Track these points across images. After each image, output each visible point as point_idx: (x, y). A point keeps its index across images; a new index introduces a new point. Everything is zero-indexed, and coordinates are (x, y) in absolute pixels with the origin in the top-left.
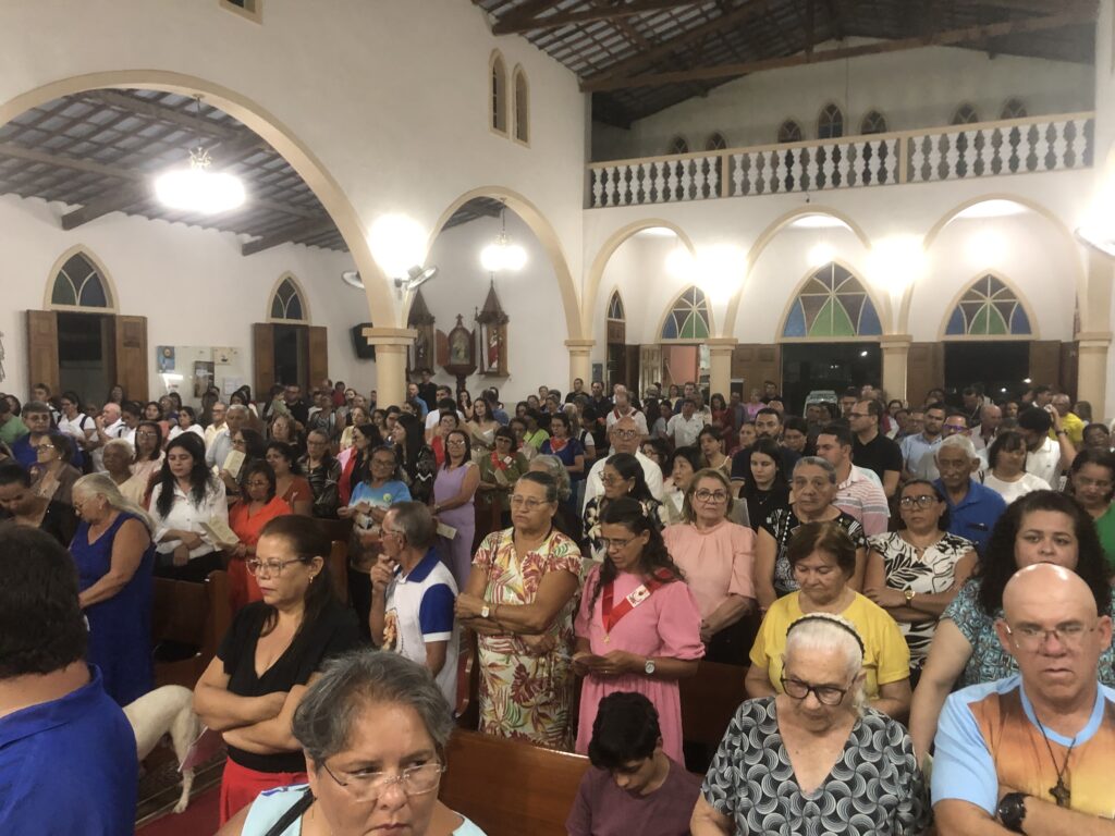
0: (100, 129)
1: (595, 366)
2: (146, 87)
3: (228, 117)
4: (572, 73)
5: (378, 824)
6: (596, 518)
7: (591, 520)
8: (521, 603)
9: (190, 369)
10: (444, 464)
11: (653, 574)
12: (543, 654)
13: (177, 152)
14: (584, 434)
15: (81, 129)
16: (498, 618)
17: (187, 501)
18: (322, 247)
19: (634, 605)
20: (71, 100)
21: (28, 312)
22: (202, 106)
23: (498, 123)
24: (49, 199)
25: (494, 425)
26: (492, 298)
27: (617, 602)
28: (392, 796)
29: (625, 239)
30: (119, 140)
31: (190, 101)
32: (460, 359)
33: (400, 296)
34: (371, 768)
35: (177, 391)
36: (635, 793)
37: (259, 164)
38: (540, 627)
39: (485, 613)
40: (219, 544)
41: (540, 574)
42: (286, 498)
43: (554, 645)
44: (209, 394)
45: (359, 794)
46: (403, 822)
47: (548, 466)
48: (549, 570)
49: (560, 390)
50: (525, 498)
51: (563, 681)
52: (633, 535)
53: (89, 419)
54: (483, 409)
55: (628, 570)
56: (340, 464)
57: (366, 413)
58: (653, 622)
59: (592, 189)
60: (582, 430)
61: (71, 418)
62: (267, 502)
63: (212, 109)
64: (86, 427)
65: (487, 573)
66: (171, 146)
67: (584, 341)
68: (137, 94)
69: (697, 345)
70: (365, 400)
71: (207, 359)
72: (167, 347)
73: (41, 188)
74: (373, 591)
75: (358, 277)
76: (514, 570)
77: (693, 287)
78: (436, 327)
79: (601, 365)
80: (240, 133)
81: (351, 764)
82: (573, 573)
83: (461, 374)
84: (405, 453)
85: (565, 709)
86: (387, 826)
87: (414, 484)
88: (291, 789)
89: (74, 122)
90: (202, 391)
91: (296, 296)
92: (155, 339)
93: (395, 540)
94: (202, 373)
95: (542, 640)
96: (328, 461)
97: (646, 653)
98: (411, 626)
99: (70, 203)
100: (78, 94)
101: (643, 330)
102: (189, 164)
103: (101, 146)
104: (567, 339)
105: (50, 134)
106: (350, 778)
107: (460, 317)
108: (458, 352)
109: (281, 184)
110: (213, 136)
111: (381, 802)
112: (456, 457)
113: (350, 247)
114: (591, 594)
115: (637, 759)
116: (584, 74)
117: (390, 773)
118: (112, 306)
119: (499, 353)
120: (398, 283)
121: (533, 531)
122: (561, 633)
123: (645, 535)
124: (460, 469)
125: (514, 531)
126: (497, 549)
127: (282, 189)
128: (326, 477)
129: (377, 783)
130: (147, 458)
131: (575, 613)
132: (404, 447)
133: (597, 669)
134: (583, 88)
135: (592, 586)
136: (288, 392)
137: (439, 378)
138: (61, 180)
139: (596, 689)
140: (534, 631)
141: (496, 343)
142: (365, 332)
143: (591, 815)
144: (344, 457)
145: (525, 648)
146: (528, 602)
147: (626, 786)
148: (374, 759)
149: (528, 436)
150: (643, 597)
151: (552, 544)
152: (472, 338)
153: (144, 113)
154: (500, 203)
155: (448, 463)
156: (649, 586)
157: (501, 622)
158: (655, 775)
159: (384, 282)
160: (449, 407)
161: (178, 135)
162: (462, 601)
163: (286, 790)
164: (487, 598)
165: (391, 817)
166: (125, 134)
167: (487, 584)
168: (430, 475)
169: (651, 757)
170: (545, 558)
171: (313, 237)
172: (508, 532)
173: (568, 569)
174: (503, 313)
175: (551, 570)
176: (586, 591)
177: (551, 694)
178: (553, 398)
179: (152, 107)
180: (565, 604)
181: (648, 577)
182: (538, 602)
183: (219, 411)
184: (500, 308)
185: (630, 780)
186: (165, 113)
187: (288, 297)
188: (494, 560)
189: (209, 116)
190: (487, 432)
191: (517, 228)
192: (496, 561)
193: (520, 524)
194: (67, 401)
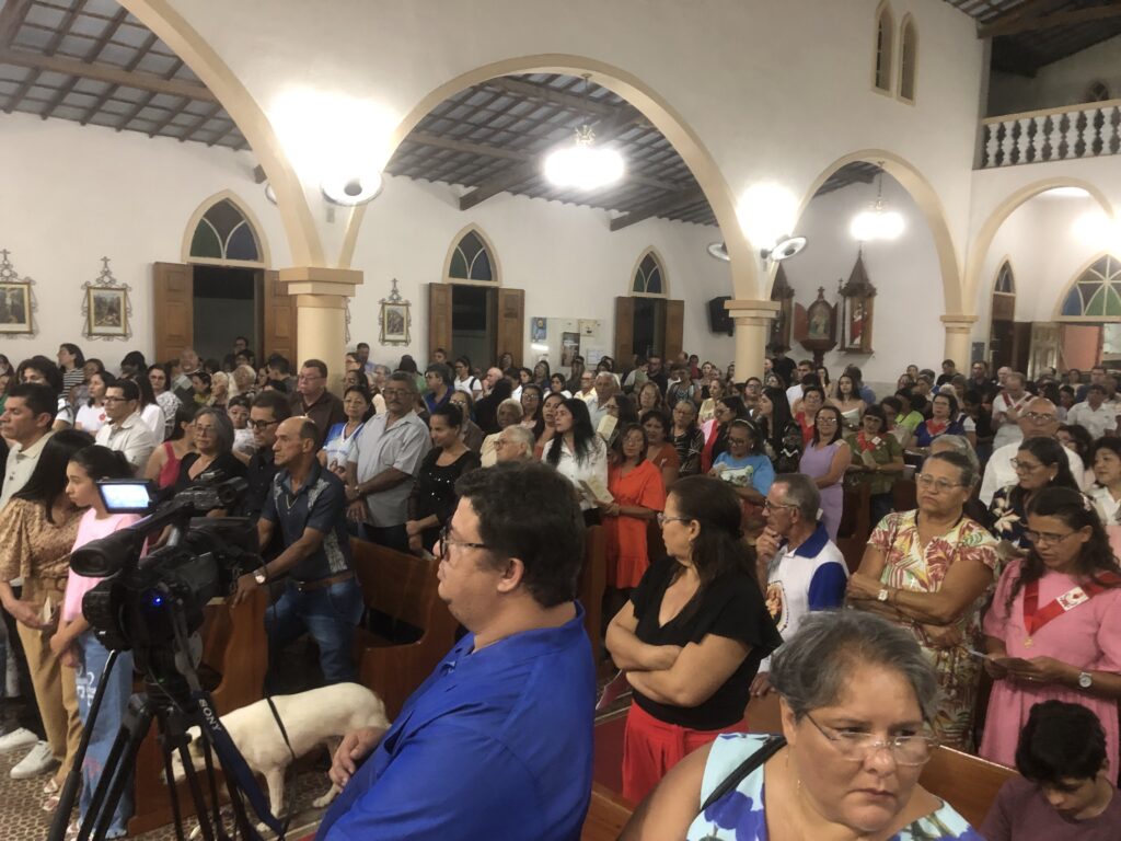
0: (498, 114)
1: (975, 345)
2: (540, 71)
3: (611, 94)
4: (969, 18)
5: (864, 787)
6: (1004, 510)
7: (998, 511)
8: (924, 590)
9: (559, 339)
10: (812, 441)
11: (1092, 576)
12: (947, 648)
13: (562, 131)
14: (963, 418)
15: (482, 116)
16: (898, 603)
17: (572, 459)
18: (684, 221)
19: (1066, 608)
20: (475, 90)
21: (431, 284)
22: (588, 84)
23: (881, 82)
24: (451, 182)
25: (860, 404)
26: (859, 269)
27: (1043, 602)
28: (882, 761)
29: (1021, 203)
30: (512, 123)
31: (578, 81)
32: (819, 334)
33: (765, 266)
34: (858, 728)
35: (547, 360)
36: (1068, 815)
37: (633, 140)
38: (946, 619)
39: (883, 596)
40: (596, 502)
41: (947, 563)
42: (657, 462)
43: (960, 640)
44: (577, 361)
45: (847, 752)
46: (890, 791)
47: (954, 446)
48: (958, 559)
49: (934, 370)
50: (935, 478)
51: (966, 681)
52: (1070, 530)
53: (477, 381)
54: (849, 386)
55: (1061, 569)
56: (703, 435)
57: (722, 386)
58: (1092, 630)
59: (985, 147)
60: (961, 414)
61: (462, 379)
62: (638, 465)
63: (597, 87)
64: (474, 388)
65: (885, 555)
66: (555, 127)
67: (965, 317)
68: (531, 79)
69: (1100, 325)
70: (720, 374)
71: (574, 330)
72: (540, 319)
73: (446, 173)
74: (758, 563)
75: (724, 249)
76: (917, 556)
77: (1107, 256)
78: (795, 300)
79: (982, 344)
80: (618, 110)
81: (840, 720)
82: (987, 566)
83: (819, 350)
84: (770, 427)
85: (968, 711)
86: (873, 791)
87: (779, 458)
88: (750, 736)
89: (477, 109)
90: (569, 360)
91: (657, 270)
92: (531, 311)
93: (786, 515)
94: (569, 343)
95: (947, 633)
96: (693, 431)
97: (1080, 664)
98: (799, 602)
99: (467, 185)
100: (482, 84)
101: (1037, 304)
102: (575, 142)
103: (497, 130)
104: (944, 314)
105: (456, 122)
106: (838, 735)
107: (821, 290)
108: (817, 326)
109: (651, 158)
110: (593, 114)
111: (868, 765)
112: (825, 435)
113: (720, 221)
114: (1009, 591)
115: (1077, 778)
116: (983, 18)
117: (878, 738)
118: (496, 280)
119: (863, 328)
120: (765, 254)
121: (940, 515)
122: (967, 629)
123: (1085, 532)
124: (829, 447)
125: (917, 514)
126: (897, 531)
127: (653, 163)
128: (689, 447)
129: (864, 745)
130: (530, 417)
131: (986, 609)
132: (770, 421)
133: (1019, 675)
134: (981, 35)
135: (1010, 582)
136: (651, 364)
137: (796, 353)
138: (462, 164)
139: (1012, 699)
140: (939, 622)
141: (860, 317)
142: (727, 305)
143: (1009, 830)
144: (707, 429)
145: (926, 639)
146: (932, 590)
147: (1058, 805)
148: (863, 720)
149: (900, 418)
150: (1079, 601)
151: (962, 532)
152: (833, 312)
153: (535, 96)
154: (876, 167)
155: (817, 441)
156: (1087, 589)
157: (900, 608)
158: (1095, 800)
159: (748, 253)
160: (813, 383)
161: (564, 114)
162: (857, 581)
163: (744, 737)
164: (883, 580)
165: (878, 782)
166: (518, 118)
167: (884, 566)
168: (796, 451)
169: (1094, 778)
170: (954, 546)
171: (676, 211)
172: (910, 514)
173: (981, 560)
174: (870, 286)
175: (962, 559)
176: (1002, 587)
177: (953, 692)
178: (924, 379)
179: (543, 91)
180: (975, 598)
181: (1086, 579)
182: (944, 592)
183: (587, 379)
184: (867, 280)
185: (1066, 801)
186: (554, 95)
187: (650, 271)
188: (893, 541)
189: (592, 95)
190: (850, 412)
191: (892, 193)
192: (896, 544)
193: (926, 506)
194: (460, 364)
